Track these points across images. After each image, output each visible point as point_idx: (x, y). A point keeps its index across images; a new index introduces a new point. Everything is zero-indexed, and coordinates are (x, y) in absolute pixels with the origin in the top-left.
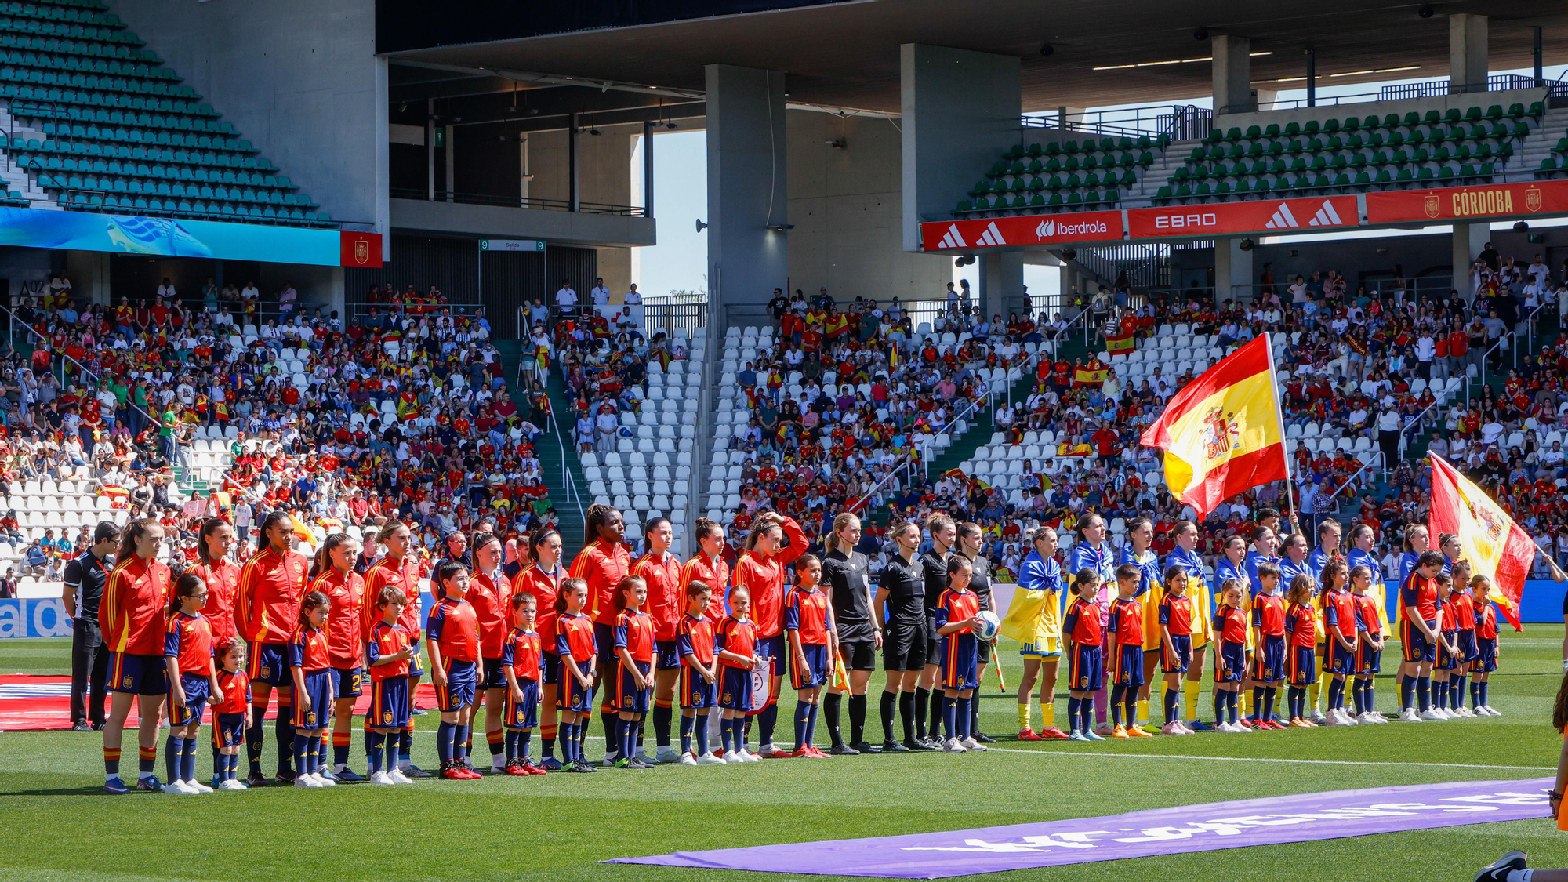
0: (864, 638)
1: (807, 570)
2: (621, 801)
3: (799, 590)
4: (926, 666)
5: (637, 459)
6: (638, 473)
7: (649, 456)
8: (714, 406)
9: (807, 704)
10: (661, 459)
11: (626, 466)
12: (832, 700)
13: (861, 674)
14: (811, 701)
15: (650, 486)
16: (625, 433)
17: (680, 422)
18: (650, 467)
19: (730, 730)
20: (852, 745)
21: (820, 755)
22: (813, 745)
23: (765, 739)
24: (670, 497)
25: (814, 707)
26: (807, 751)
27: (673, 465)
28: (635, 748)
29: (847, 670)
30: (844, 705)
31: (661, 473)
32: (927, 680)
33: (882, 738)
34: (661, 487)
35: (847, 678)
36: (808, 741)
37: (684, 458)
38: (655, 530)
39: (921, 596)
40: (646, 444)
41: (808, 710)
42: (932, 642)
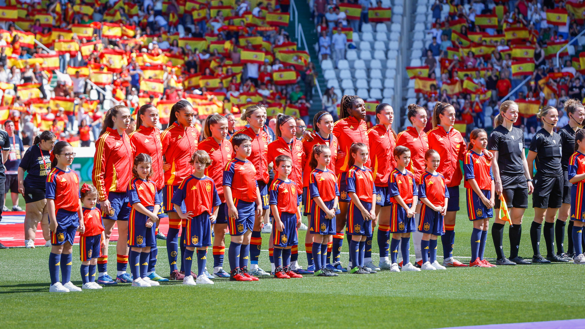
0: (520, 186)
1: (478, 139)
2: (353, 296)
3: (473, 153)
4: (562, 205)
5: (359, 64)
6: (361, 74)
7: (367, 63)
8: (412, 28)
9: (480, 231)
10: (376, 64)
11: (352, 69)
12: (497, 228)
13: (518, 210)
14: (482, 228)
15: (369, 82)
16: (351, 47)
17: (389, 39)
18: (368, 70)
19: (427, 248)
20: (511, 259)
21: (489, 265)
22: (484, 258)
23: (447, 255)
24: (382, 90)
25: (484, 233)
26: (480, 263)
27: (384, 68)
28: (364, 260)
29: (508, 207)
30: (506, 231)
31: (376, 74)
32: (563, 214)
33: (531, 254)
34: (376, 83)
35: (508, 213)
36: (480, 256)
37: (392, 63)
38: (382, 112)
39: (559, 157)
40: (366, 55)
41: (480, 235)
42: (566, 188)
